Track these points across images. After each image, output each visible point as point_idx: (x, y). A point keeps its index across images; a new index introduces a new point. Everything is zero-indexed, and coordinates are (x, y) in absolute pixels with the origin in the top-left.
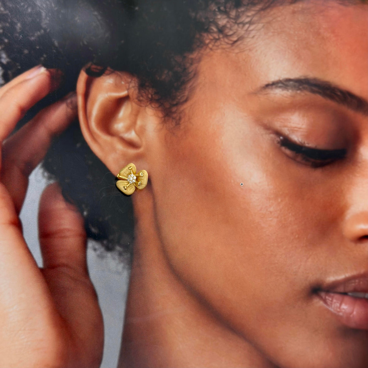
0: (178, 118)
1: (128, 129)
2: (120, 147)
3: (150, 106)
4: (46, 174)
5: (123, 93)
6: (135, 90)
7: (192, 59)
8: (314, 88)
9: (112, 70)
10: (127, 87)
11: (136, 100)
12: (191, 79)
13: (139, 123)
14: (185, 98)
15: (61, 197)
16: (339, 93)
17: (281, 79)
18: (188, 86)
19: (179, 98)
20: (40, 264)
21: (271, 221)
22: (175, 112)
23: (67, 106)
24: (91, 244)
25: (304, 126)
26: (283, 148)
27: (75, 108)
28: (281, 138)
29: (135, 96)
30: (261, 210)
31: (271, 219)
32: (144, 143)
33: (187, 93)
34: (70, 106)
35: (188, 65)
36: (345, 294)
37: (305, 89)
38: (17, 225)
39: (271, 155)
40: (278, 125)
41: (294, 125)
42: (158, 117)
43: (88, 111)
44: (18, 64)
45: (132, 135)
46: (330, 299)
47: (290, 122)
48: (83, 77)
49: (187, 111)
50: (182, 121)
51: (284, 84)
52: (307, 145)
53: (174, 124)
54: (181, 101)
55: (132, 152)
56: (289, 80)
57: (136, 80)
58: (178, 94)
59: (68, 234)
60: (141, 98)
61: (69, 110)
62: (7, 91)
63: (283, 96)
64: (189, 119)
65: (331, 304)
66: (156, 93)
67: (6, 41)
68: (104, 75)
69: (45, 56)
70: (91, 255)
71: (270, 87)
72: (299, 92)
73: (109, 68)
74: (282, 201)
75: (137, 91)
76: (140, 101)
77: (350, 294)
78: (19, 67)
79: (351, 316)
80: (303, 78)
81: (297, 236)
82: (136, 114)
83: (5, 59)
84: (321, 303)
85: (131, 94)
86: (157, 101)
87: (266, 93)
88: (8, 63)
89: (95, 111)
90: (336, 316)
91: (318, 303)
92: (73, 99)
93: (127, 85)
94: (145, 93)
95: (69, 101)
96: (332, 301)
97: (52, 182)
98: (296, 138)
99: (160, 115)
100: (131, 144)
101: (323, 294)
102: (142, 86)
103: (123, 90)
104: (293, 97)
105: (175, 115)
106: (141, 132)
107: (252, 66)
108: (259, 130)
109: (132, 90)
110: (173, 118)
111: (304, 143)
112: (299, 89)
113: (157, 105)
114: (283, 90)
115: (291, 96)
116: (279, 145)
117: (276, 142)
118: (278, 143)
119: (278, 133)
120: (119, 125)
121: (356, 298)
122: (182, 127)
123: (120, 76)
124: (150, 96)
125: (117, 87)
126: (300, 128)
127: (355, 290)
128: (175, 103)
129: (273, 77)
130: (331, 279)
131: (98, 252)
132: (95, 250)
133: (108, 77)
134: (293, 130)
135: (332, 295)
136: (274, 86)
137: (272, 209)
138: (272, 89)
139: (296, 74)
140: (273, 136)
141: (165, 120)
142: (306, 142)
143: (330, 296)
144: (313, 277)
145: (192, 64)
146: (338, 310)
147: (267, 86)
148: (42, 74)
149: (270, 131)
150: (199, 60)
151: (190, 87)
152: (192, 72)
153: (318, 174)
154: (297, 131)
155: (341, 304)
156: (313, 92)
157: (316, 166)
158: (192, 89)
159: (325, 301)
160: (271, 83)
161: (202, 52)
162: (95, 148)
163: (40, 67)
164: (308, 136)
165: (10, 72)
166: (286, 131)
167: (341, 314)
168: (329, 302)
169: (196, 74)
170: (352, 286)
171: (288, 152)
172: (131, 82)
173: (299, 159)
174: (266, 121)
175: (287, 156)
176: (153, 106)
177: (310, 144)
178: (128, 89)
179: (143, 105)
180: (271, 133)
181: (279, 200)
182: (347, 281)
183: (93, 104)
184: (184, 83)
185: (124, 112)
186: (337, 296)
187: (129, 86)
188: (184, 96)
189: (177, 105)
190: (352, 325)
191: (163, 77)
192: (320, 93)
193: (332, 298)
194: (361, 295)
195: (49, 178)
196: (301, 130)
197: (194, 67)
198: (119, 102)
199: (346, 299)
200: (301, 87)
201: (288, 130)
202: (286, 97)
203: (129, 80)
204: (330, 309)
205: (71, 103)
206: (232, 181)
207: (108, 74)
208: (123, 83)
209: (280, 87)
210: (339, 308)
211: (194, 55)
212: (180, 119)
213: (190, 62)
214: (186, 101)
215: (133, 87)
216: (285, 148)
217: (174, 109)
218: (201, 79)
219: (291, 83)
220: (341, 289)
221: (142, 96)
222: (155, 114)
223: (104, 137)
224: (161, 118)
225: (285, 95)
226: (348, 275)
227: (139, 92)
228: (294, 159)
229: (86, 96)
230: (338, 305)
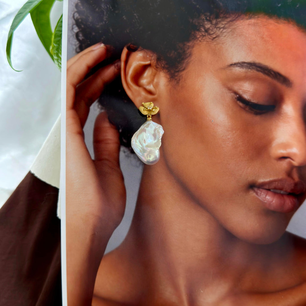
0: (178, 79)
1: (149, 83)
2: (143, 93)
3: (163, 71)
4: (100, 106)
5: (148, 62)
6: (155, 61)
7: (189, 46)
8: (258, 69)
9: (142, 49)
10: (150, 59)
11: (155, 67)
12: (187, 57)
13: (155, 80)
14: (183, 68)
15: (107, 120)
16: (273, 73)
17: (240, 62)
18: (186, 61)
19: (180, 68)
20: (93, 157)
21: (228, 143)
22: (177, 76)
23: (115, 67)
24: (122, 149)
25: (251, 90)
26: (238, 102)
27: (119, 69)
28: (238, 96)
29: (154, 65)
30: (223, 137)
31: (228, 142)
32: (157, 92)
33: (184, 65)
34: (117, 67)
35: (186, 49)
36: (269, 190)
37: (253, 68)
38: (81, 134)
39: (231, 106)
40: (236, 88)
41: (245, 89)
42: (167, 78)
44: (88, 41)
45: (151, 87)
46: (260, 192)
47: (243, 87)
48: (125, 51)
49: (184, 76)
50: (181, 81)
51: (241, 64)
52: (252, 101)
53: (176, 82)
54: (181, 69)
55: (150, 97)
56: (244, 63)
57: (156, 55)
58: (179, 65)
59: (109, 142)
60: (158, 66)
61: (116, 70)
62: (81, 56)
63: (240, 71)
64: (185, 80)
65: (260, 195)
66: (166, 64)
67: (83, 26)
68: (137, 51)
69: (104, 37)
70: (122, 155)
71: (233, 66)
72: (249, 70)
73: (140, 47)
74: (235, 132)
75: (156, 62)
76: (157, 67)
77: (272, 190)
78: (89, 43)
79: (272, 203)
80: (252, 62)
81: (243, 154)
82: (154, 76)
83: (81, 37)
84: (254, 194)
85: (152, 63)
86: (167, 68)
87: (230, 69)
88: (83, 40)
89: (131, 71)
90: (262, 203)
91: (252, 194)
92: (119, 63)
93: (150, 58)
94: (160, 63)
95: (116, 64)
96: (261, 193)
97: (103, 111)
98: (246, 96)
99: (168, 77)
100: (150, 92)
101: (256, 189)
102: (158, 60)
103: (148, 61)
104: (246, 72)
105: (176, 78)
106: (156, 86)
107: (223, 53)
108: (225, 90)
109: (153, 61)
110: (175, 79)
111: (251, 100)
112: (250, 68)
113: (167, 71)
114: (240, 68)
115: (245, 72)
116: (236, 100)
117: (234, 98)
118: (236, 98)
119: (236, 93)
121: (275, 193)
122: (180, 84)
123: (147, 53)
124: (163, 65)
125: (144, 58)
126: (249, 91)
127: (275, 188)
128: (177, 70)
129: (235, 60)
130: (261, 180)
131: (126, 154)
132: (124, 152)
133: (139, 52)
134: (245, 92)
135: (261, 190)
136: (235, 66)
137: (229, 137)
138: (234, 67)
139: (249, 59)
140: (233, 94)
141: (170, 80)
142: (252, 99)
143: (260, 191)
144: (251, 179)
145: (188, 49)
146: (264, 199)
147: (232, 65)
148: (102, 47)
149: (231, 92)
150: (193, 47)
151: (187, 62)
152: (188, 53)
153: (257, 118)
154: (247, 92)
155: (266, 196)
156: (258, 71)
157: (257, 114)
158: (188, 63)
159: (257, 193)
160: (233, 63)
161: (195, 42)
162: (129, 93)
163: (101, 43)
164: (253, 96)
165: (83, 45)
166: (241, 92)
167: (266, 201)
168: (259, 194)
169: (191, 55)
170: (273, 186)
171: (241, 104)
172: (152, 56)
173: (247, 109)
174: (229, 86)
175: (241, 107)
176: (164, 71)
177: (254, 101)
178: (151, 60)
179: (158, 70)
180: (231, 93)
181: (234, 132)
182: (271, 182)
183: (130, 67)
184: (183, 59)
185: (147, 73)
186: (264, 191)
187: (151, 58)
188: (182, 67)
189: (178, 71)
190: (272, 208)
191: (172, 55)
192: (262, 72)
193: (261, 191)
194: (278, 191)
195: (101, 109)
196: (249, 92)
197: (189, 50)
198: (144, 68)
199: (270, 193)
200: (251, 67)
201: (242, 91)
202: (242, 72)
203: (152, 55)
204: (259, 198)
205: (117, 66)
206: (207, 119)
207: (139, 51)
208: (148, 56)
209: (239, 66)
210: (265, 198)
211: (190, 44)
212: (179, 80)
213: (188, 47)
214: (184, 70)
215: (154, 59)
216: (240, 102)
217: (176, 74)
218: (193, 58)
219: (245, 64)
220: (267, 187)
221: (158, 65)
222: (165, 76)
223: (134, 87)
224: (169, 78)
225: (241, 71)
226: (271, 179)
227: (157, 63)
228: (244, 109)
229: (126, 62)
230: (264, 196)
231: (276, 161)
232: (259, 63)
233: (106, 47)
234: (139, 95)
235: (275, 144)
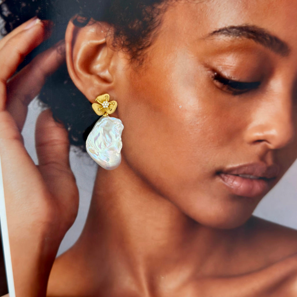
0: (141, 59)
1: (104, 69)
2: (96, 82)
3: (121, 51)
4: (41, 104)
5: (102, 41)
6: (111, 37)
7: (159, 9)
8: (251, 34)
9: (94, 21)
10: (105, 35)
11: (111, 46)
12: (155, 28)
13: (112, 64)
14: (149, 43)
15: (52, 119)
16: (268, 39)
17: (227, 27)
18: (153, 33)
19: (144, 43)
21: (197, 130)
22: (140, 55)
23: (58, 51)
24: (73, 148)
25: (234, 65)
26: (215, 81)
27: (64, 53)
28: (216, 74)
29: (111, 43)
30: (191, 123)
31: (196, 129)
32: (114, 79)
33: (150, 39)
34: (60, 52)
35: (155, 15)
36: (237, 175)
37: (243, 35)
38: (20, 139)
39: (205, 86)
40: (215, 64)
41: (226, 64)
42: (127, 59)
43: (74, 56)
44: (17, 16)
45: (106, 74)
46: (227, 178)
47: (225, 62)
48: (70, 27)
49: (149, 54)
50: (145, 61)
52: (233, 79)
53: (138, 64)
54: (146, 46)
55: (105, 86)
56: (233, 27)
57: (113, 29)
58: (144, 40)
59: (56, 143)
60: (116, 44)
61: (59, 55)
62: (9, 40)
63: (225, 41)
64: (150, 60)
65: (227, 181)
66: (127, 40)
68: (88, 25)
69: (39, 8)
71: (216, 33)
72: (238, 37)
73: (92, 19)
74: (206, 117)
75: (113, 38)
76: (114, 46)
77: (240, 175)
78: (18, 19)
79: (239, 188)
80: (244, 25)
81: (212, 140)
82: (110, 58)
83: (6, 12)
84: (221, 180)
85: (107, 41)
86: (127, 46)
87: (212, 38)
89: (79, 55)
90: (229, 189)
91: (219, 180)
92: (63, 46)
93: (106, 33)
94: (119, 40)
95: (59, 48)
96: (228, 179)
97: (45, 109)
98: (226, 74)
99: (129, 57)
100: (105, 80)
101: (223, 175)
102: (117, 34)
103: (102, 38)
104: (233, 41)
105: (139, 58)
106: (113, 71)
107: (206, 15)
108: (201, 68)
109: (109, 38)
110: (138, 60)
111: (231, 77)
112: (239, 35)
113: (127, 50)
114: (226, 36)
115: (231, 41)
116: (213, 79)
117: (210, 77)
118: (213, 77)
119: (214, 70)
120: (97, 67)
121: (244, 178)
122: (144, 66)
123: (101, 26)
124: (122, 42)
125: (97, 35)
126: (231, 66)
127: (245, 173)
128: (141, 47)
129: (221, 25)
130: (230, 166)
131: (77, 153)
132: (75, 152)
133: (91, 27)
134: (225, 68)
135: (229, 175)
136: (220, 33)
137: (198, 123)
138: (218, 35)
139: (239, 22)
140: (209, 72)
141: (131, 61)
142: (233, 77)
143: (227, 177)
144: (218, 165)
145: (158, 14)
146: (231, 185)
147: (215, 32)
148: (37, 25)
149: (208, 69)
150: (165, 10)
151: (154, 34)
152: (157, 21)
153: (236, 99)
154: (228, 68)
155: (233, 181)
156: (249, 37)
158: (156, 36)
159: (223, 179)
160: (218, 30)
162: (78, 84)
163: (35, 19)
164: (235, 72)
165: (11, 24)
166: (220, 69)
167: (232, 187)
168: (226, 180)
169: (160, 23)
170: (242, 171)
171: (218, 84)
172: (108, 31)
173: (225, 89)
174: (207, 61)
175: (217, 87)
176: (124, 50)
177: (235, 78)
178: (106, 37)
179: (116, 50)
180: (208, 70)
181: (205, 117)
182: (240, 168)
183: (78, 50)
184: (150, 31)
185: (101, 56)
186: (231, 176)
187: (107, 34)
188: (148, 42)
189: (142, 49)
190: (239, 193)
191: (135, 26)
192: (253, 38)
193: (229, 177)
194: (248, 176)
195: (43, 106)
196: (231, 68)
197: (159, 17)
198: (98, 48)
199: (238, 178)
200: (241, 33)
201: (222, 68)
202: (227, 42)
203: (108, 29)
204: (226, 184)
205: (61, 49)
206: (174, 105)
207: (90, 25)
208: (102, 32)
209: (224, 33)
210: (232, 183)
211: (161, 7)
212: (143, 60)
213: (157, 12)
214: (149, 46)
215: (110, 35)
216: (217, 81)
217: (139, 53)
218: (164, 27)
219: (234, 30)
220: (235, 172)
221: (116, 43)
222: (124, 57)
223: (85, 76)
224: (130, 59)
225: (227, 40)
226: (241, 164)
227: (114, 40)
228: (221, 89)
229: (73, 43)
230: (231, 181)
231: (248, 146)
232: (253, 27)
233: (43, 22)
234: (91, 84)
235: (251, 126)
